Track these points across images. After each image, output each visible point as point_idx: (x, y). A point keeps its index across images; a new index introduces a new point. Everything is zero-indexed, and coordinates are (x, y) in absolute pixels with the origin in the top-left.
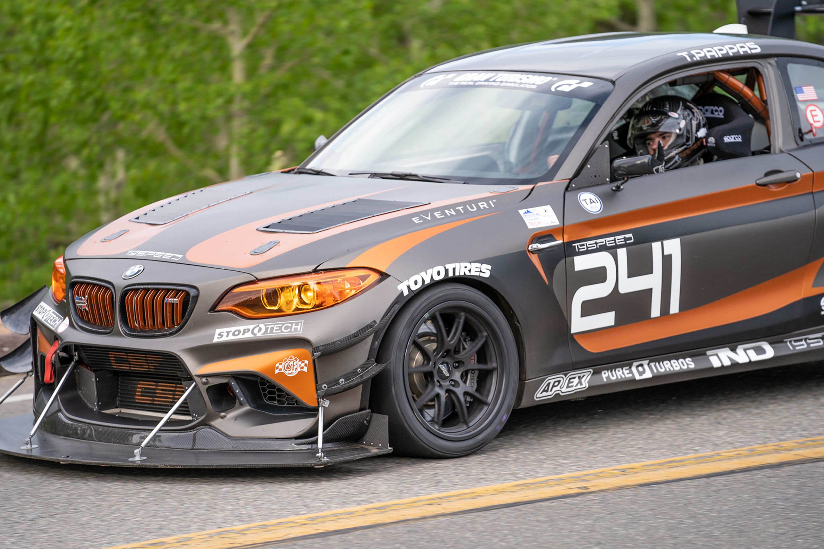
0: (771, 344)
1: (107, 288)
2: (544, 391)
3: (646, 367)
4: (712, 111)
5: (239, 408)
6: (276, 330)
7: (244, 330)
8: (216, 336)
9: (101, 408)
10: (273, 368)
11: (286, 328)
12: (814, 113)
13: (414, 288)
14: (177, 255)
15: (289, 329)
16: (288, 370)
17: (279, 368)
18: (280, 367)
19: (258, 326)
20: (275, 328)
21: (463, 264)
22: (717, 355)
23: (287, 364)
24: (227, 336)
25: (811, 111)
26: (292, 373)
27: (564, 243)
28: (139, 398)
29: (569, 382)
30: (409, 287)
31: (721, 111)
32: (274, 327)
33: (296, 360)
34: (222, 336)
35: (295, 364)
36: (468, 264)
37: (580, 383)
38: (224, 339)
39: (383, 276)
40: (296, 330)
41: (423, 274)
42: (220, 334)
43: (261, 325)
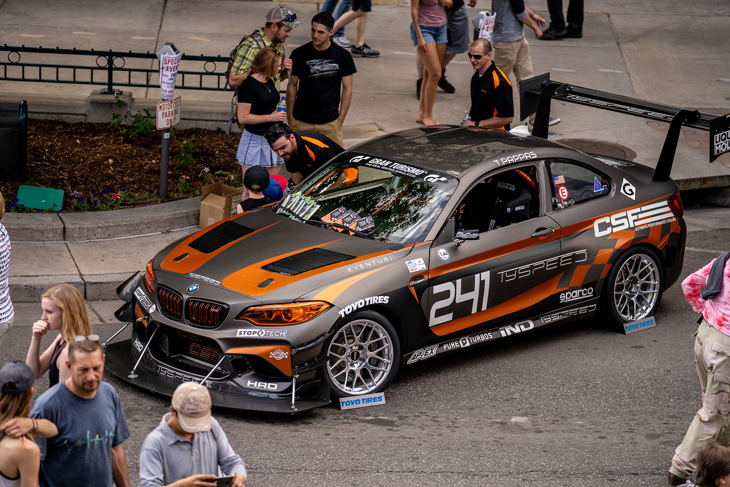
0: (532, 321)
1: (178, 297)
2: (413, 359)
3: (467, 340)
4: (509, 186)
5: (248, 372)
7: (254, 332)
8: (238, 333)
9: (171, 354)
10: (268, 353)
11: (277, 334)
12: (563, 191)
13: (347, 313)
14: (217, 282)
15: (279, 335)
16: (277, 356)
18: (273, 354)
19: (261, 330)
20: (271, 333)
21: (374, 298)
22: (504, 330)
23: (277, 353)
24: (244, 334)
25: (561, 190)
26: (279, 358)
27: (428, 279)
28: (191, 351)
29: (426, 353)
30: (345, 312)
31: (513, 187)
33: (282, 351)
34: (241, 334)
35: (281, 354)
36: (377, 297)
37: (432, 352)
38: (242, 336)
39: (332, 305)
40: (282, 335)
41: (353, 305)
42: (240, 332)
43: (263, 330)
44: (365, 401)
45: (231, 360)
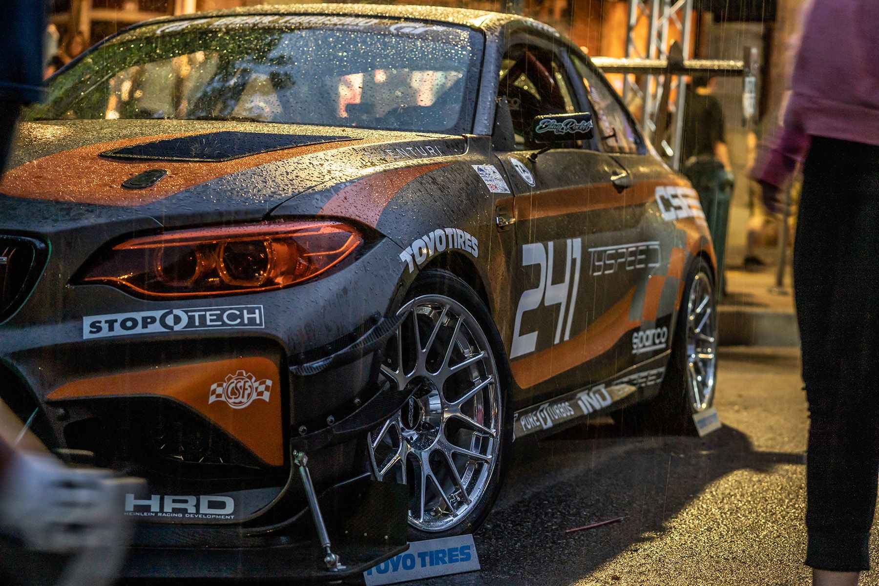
6: (211, 320)
7: (144, 319)
8: (86, 328)
10: (202, 390)
11: (232, 317)
13: (419, 260)
15: (239, 321)
16: (233, 397)
17: (217, 392)
18: (219, 390)
19: (171, 312)
20: (208, 318)
21: (458, 232)
22: (581, 399)
23: (233, 385)
24: (111, 328)
26: (241, 402)
27: (516, 222)
30: (413, 256)
32: (205, 316)
33: (250, 378)
34: (99, 329)
35: (247, 386)
36: (461, 233)
38: (105, 333)
40: (252, 321)
41: (425, 240)
42: (93, 325)
43: (176, 312)
44: (427, 559)
45: (65, 424)
